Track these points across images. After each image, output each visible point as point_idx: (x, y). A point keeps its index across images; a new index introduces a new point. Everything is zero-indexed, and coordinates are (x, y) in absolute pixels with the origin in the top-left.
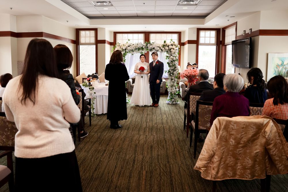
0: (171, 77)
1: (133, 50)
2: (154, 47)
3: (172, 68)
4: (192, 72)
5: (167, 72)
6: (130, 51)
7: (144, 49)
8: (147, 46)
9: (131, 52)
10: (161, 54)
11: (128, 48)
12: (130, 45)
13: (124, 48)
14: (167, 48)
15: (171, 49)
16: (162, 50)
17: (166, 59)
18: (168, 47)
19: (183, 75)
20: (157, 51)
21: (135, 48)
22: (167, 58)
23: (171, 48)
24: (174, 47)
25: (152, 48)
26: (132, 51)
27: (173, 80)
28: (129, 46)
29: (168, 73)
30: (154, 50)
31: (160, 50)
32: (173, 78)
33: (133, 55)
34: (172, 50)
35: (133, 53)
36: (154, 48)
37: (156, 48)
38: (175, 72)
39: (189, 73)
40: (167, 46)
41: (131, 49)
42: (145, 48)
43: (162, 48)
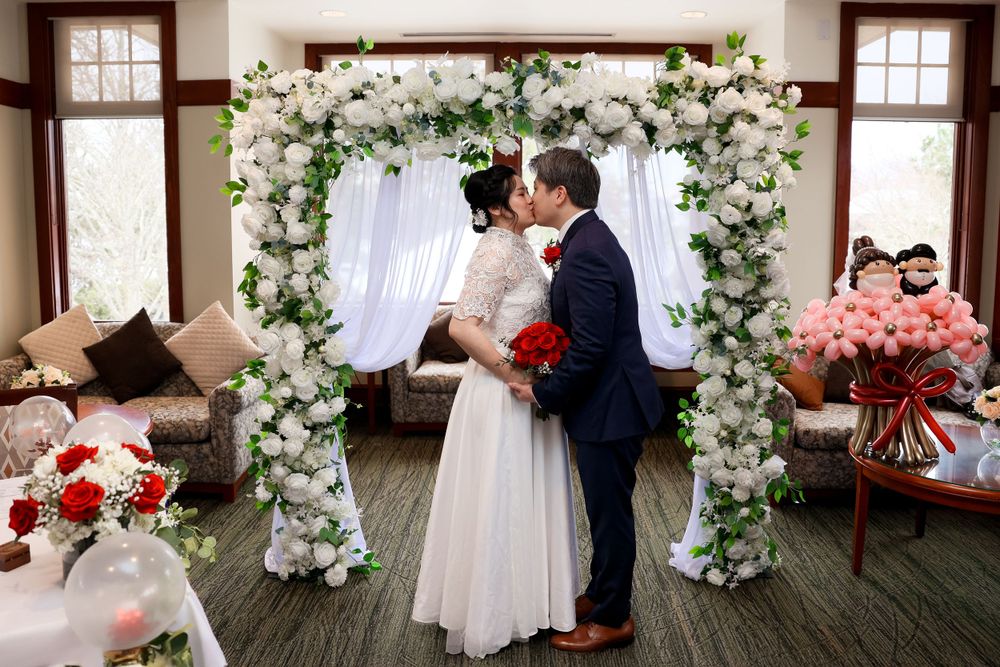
0: (722, 364)
1: (400, 125)
2: (580, 103)
3: (735, 288)
4: (914, 321)
5: (690, 314)
6: (368, 137)
7: (497, 116)
8: (519, 92)
9: (382, 147)
10: (642, 166)
11: (355, 111)
12: (367, 85)
13: (312, 115)
14: (697, 113)
15: (730, 120)
16: (650, 130)
17: (683, 207)
18: (705, 100)
19: (833, 345)
20: (610, 137)
21: (409, 108)
22: (693, 201)
23: (732, 108)
24: (755, 102)
25: (567, 105)
26: (392, 135)
27: (746, 392)
28: (357, 96)
29: (698, 323)
30: (580, 126)
31: (636, 132)
32: (744, 369)
33: (397, 170)
34: (740, 127)
35: (398, 154)
36: (579, 113)
37: (598, 110)
38: (759, 325)
39: (891, 333)
40: (697, 93)
41: (376, 119)
42: (501, 107)
43: (648, 110)
